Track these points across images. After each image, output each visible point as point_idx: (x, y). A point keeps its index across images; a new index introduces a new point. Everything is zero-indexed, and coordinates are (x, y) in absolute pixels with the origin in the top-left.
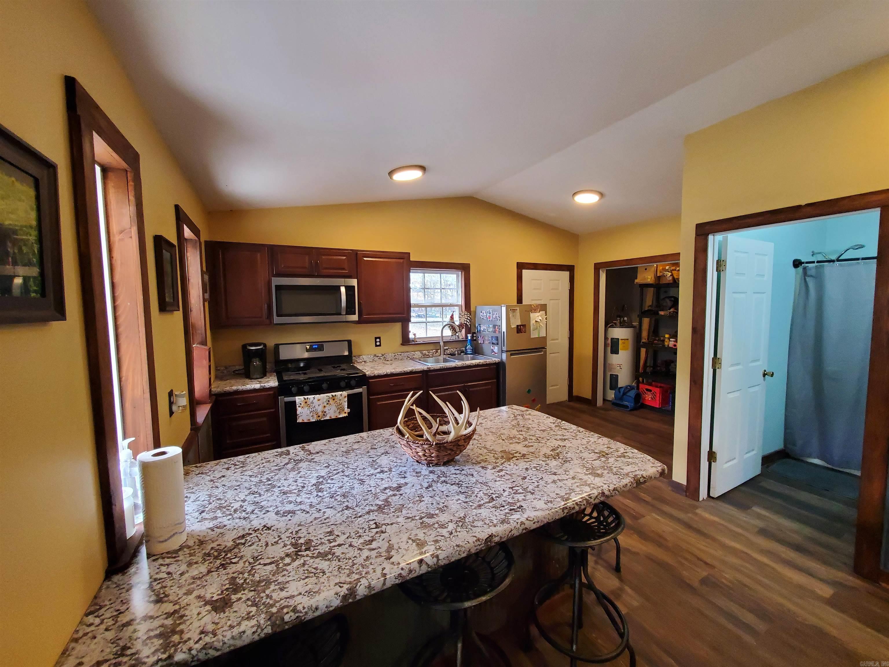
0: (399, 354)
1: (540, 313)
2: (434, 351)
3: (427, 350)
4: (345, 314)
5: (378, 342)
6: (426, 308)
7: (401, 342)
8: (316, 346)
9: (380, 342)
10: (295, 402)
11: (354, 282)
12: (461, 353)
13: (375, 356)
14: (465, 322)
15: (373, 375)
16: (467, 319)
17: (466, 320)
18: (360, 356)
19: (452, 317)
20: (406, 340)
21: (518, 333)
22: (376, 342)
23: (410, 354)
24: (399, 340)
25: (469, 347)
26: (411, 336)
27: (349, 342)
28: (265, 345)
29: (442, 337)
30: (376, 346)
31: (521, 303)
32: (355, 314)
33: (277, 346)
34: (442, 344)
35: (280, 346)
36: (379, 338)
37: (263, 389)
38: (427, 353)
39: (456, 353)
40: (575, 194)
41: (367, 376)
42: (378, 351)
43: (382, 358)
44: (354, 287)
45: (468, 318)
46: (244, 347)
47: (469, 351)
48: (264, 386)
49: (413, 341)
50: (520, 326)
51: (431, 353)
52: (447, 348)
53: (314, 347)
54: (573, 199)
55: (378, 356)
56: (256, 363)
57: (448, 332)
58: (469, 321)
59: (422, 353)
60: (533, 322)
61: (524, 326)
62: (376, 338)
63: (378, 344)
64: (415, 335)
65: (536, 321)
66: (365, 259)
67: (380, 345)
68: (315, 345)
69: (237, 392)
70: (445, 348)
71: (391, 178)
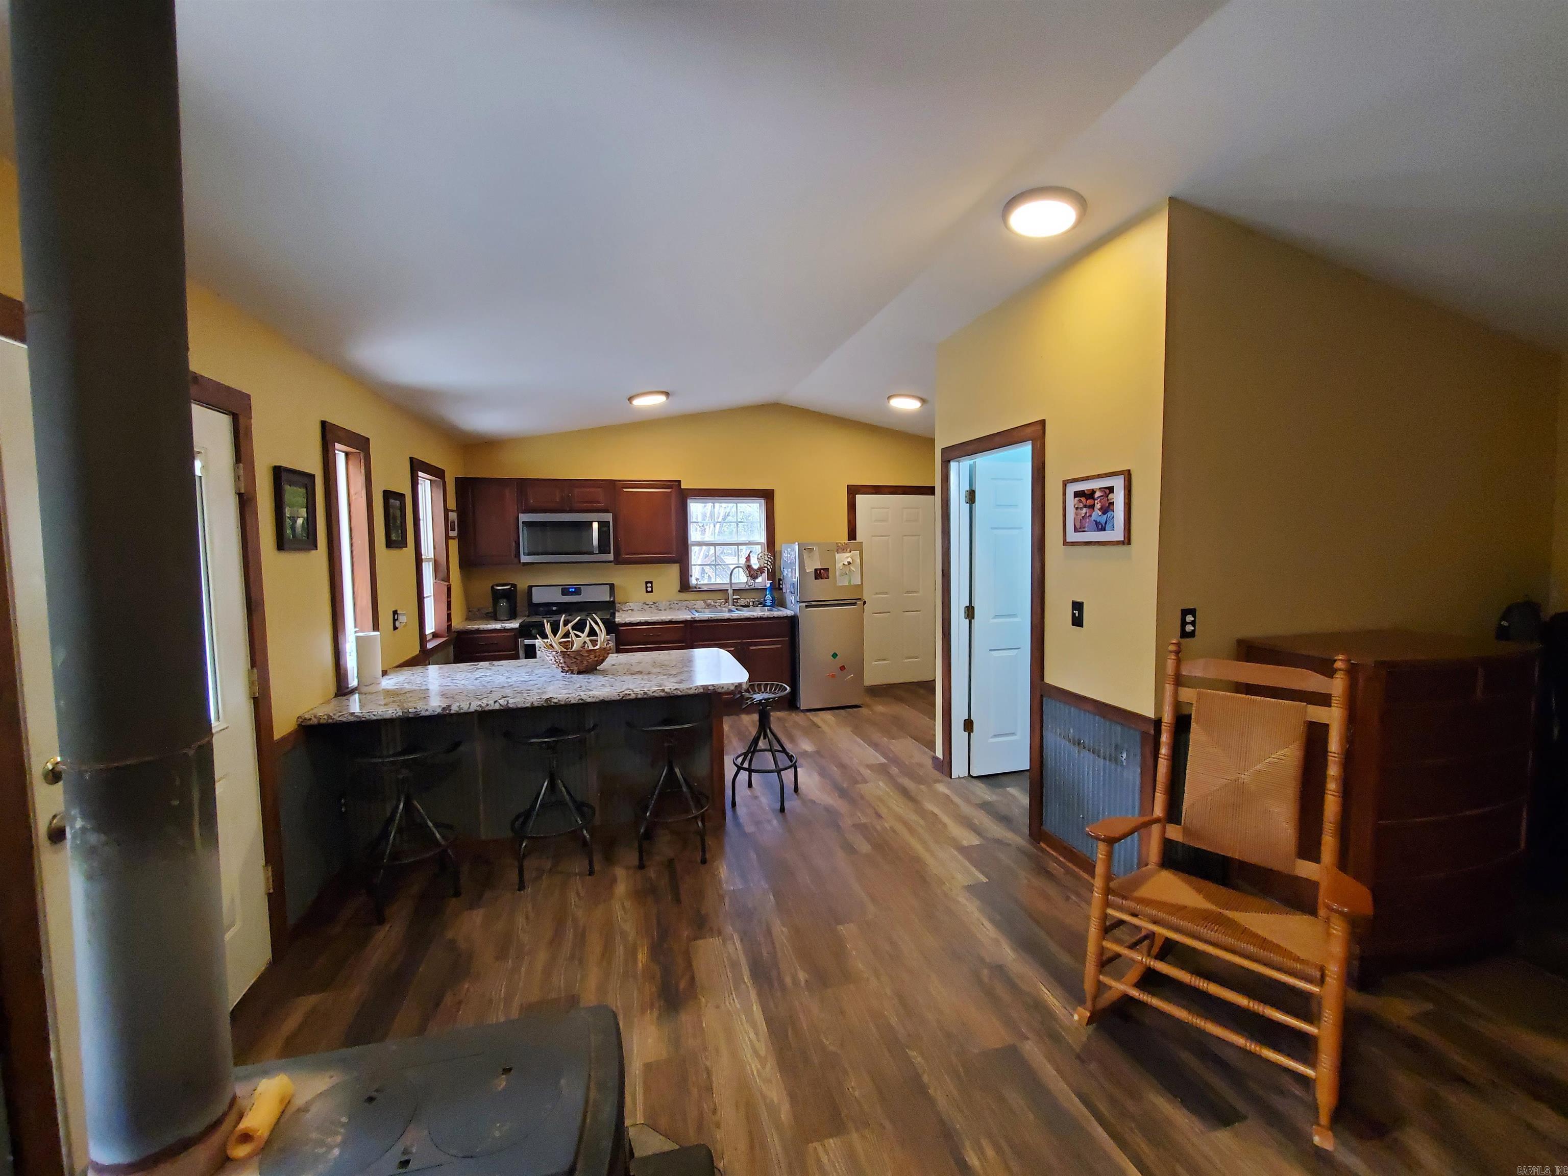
0: (675, 602)
1: (850, 554)
2: (723, 600)
3: (713, 600)
4: (597, 552)
5: (649, 587)
6: (715, 548)
7: (679, 588)
8: (573, 590)
9: (652, 587)
10: (535, 645)
11: (608, 517)
12: (759, 604)
13: (645, 603)
14: (766, 565)
15: (623, 622)
16: (768, 561)
17: (766, 562)
18: (626, 603)
19: (748, 559)
20: (685, 586)
21: (816, 578)
22: (647, 587)
23: (690, 604)
24: (677, 586)
25: (769, 597)
26: (693, 581)
27: (612, 586)
28: (514, 586)
29: (731, 583)
30: (647, 592)
31: (855, 539)
32: (610, 553)
33: (530, 587)
34: (730, 592)
35: (533, 588)
36: (651, 583)
37: (505, 630)
38: (713, 603)
39: (751, 604)
40: (889, 398)
41: (616, 623)
42: (650, 598)
43: (653, 606)
44: (609, 522)
45: (770, 560)
46: (492, 587)
47: (769, 603)
48: (505, 626)
49: (696, 588)
50: (820, 569)
51: (719, 603)
52: (738, 597)
53: (570, 590)
54: (889, 402)
55: (648, 605)
56: (503, 604)
57: (741, 578)
58: (770, 564)
59: (705, 602)
60: (839, 565)
61: (827, 570)
62: (647, 583)
63: (649, 589)
64: (697, 579)
65: (844, 564)
66: (625, 490)
67: (652, 591)
68: (572, 588)
69: (478, 631)
70: (735, 597)
71: (631, 403)
